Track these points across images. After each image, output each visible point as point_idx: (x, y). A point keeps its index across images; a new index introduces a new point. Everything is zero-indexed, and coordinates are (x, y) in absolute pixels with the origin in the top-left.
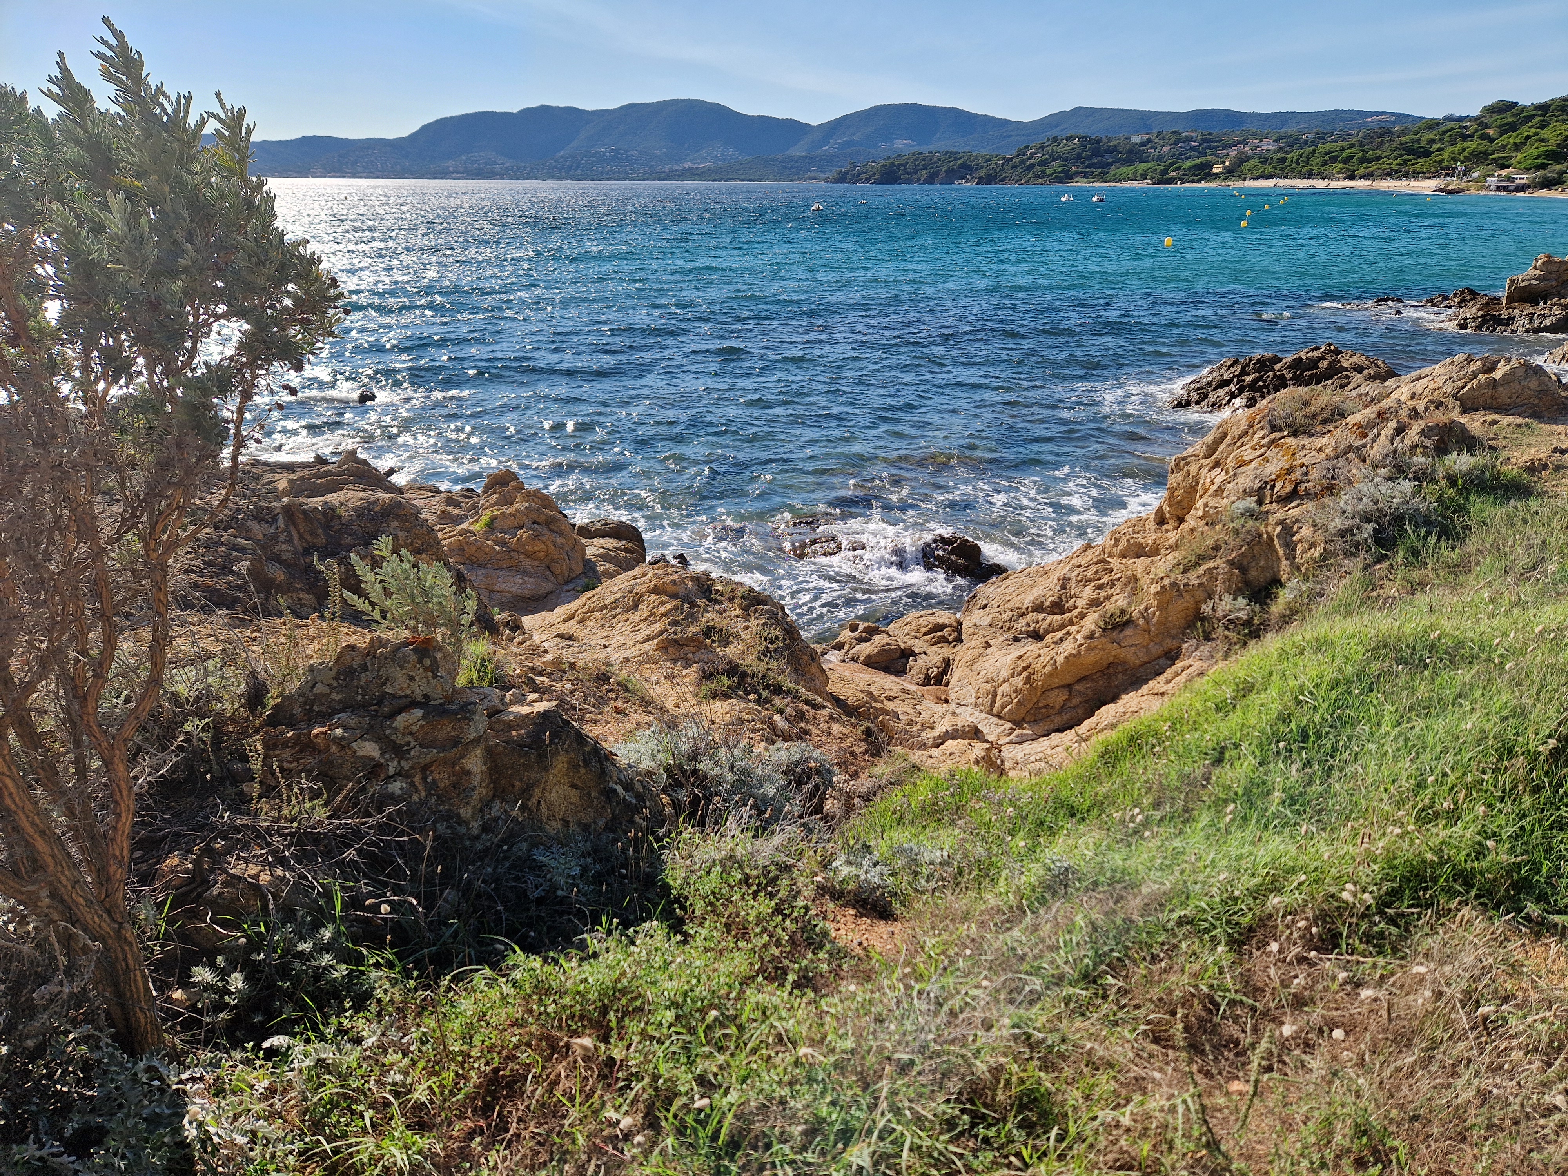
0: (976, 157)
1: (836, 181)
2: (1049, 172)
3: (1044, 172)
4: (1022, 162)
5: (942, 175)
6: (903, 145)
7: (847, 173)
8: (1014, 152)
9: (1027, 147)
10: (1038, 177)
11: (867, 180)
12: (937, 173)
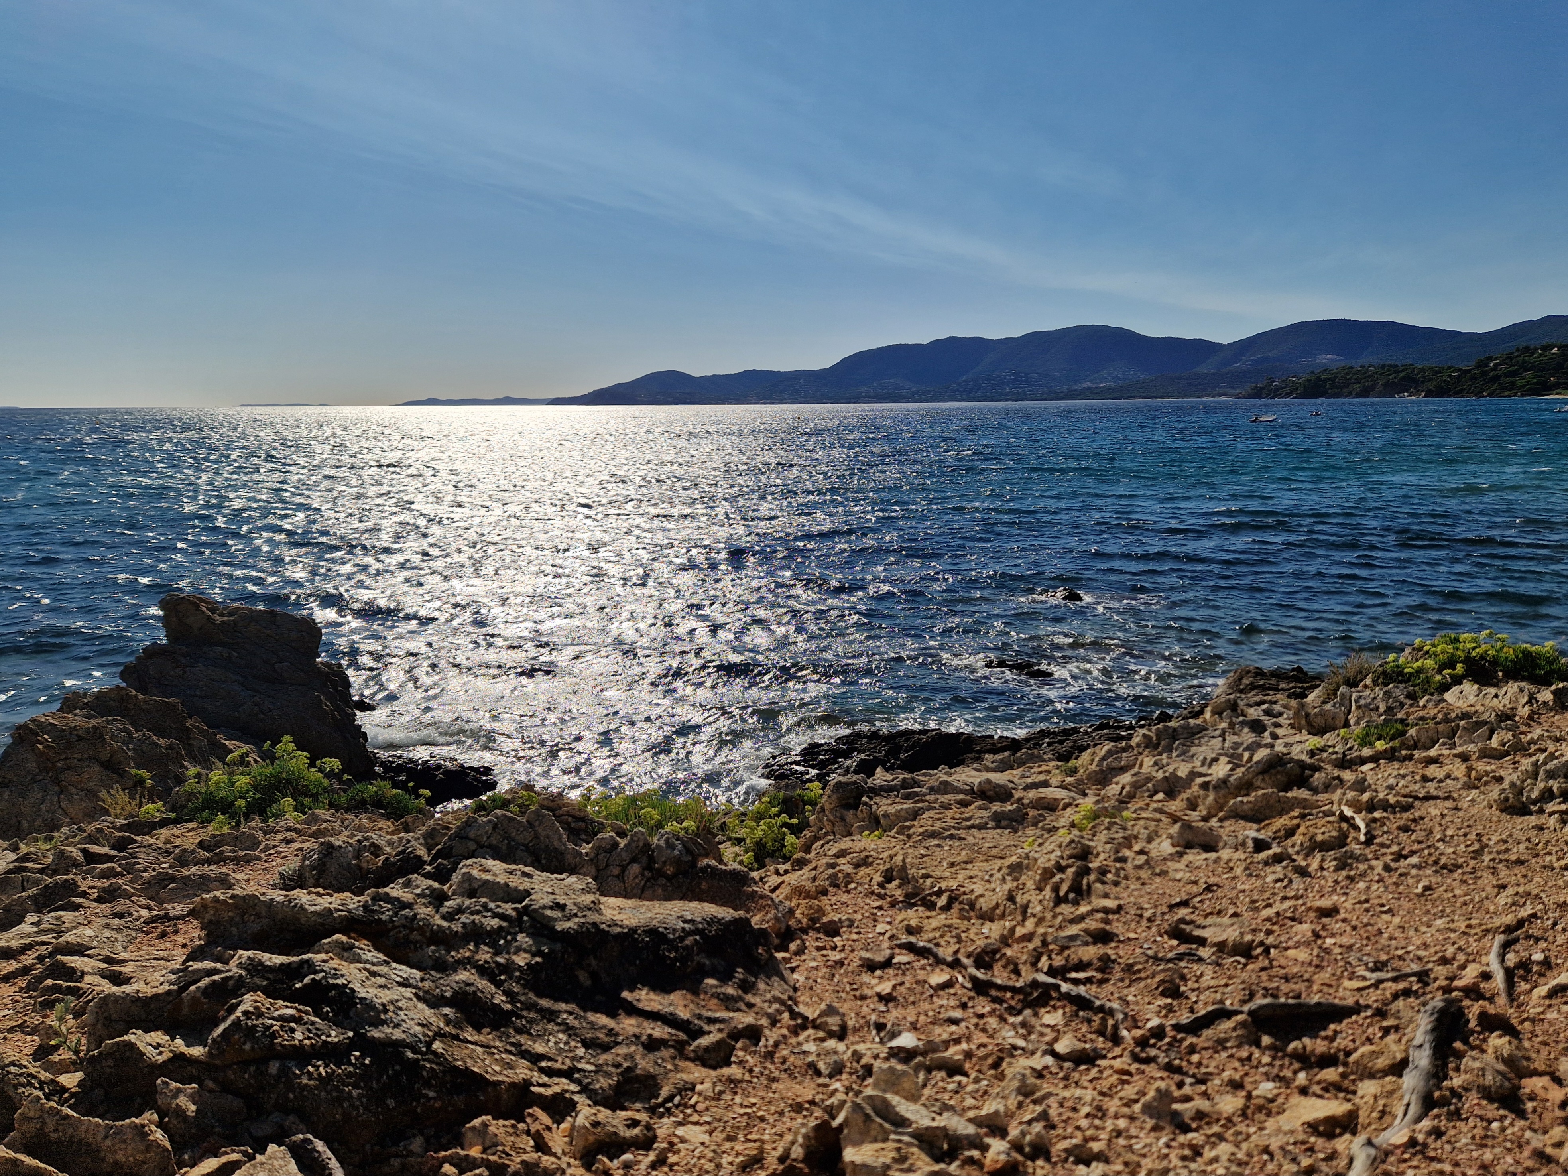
0: (1423, 370)
1: (1250, 396)
2: (1519, 383)
3: (1513, 384)
4: (1484, 374)
5: (1379, 388)
6: (1327, 359)
7: (1262, 388)
8: (1473, 363)
9: (1490, 359)
10: (1506, 389)
11: (1288, 395)
12: (1373, 387)
